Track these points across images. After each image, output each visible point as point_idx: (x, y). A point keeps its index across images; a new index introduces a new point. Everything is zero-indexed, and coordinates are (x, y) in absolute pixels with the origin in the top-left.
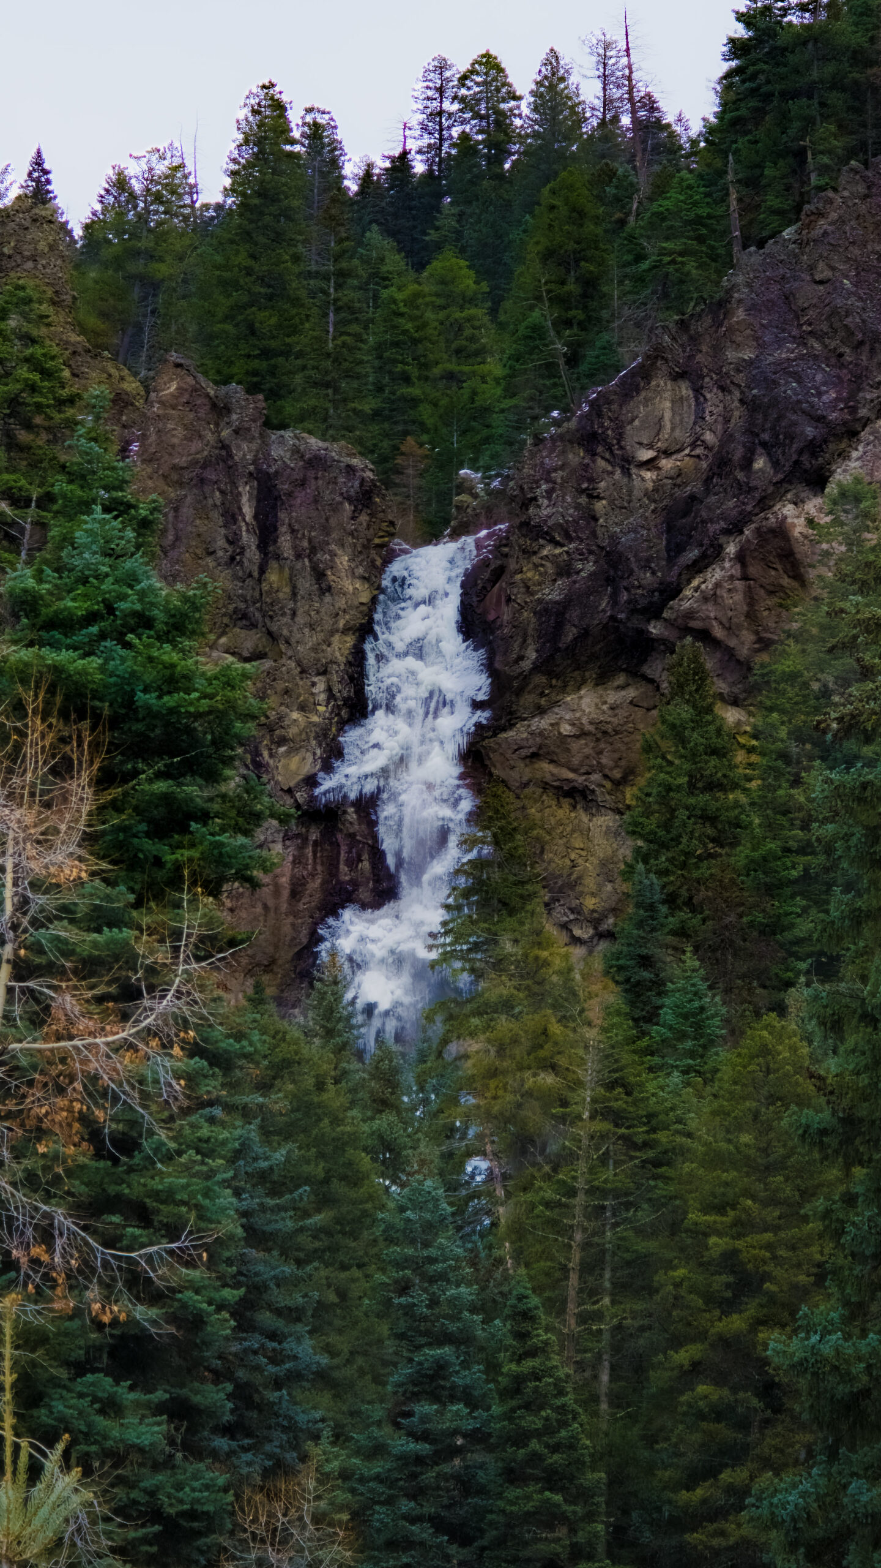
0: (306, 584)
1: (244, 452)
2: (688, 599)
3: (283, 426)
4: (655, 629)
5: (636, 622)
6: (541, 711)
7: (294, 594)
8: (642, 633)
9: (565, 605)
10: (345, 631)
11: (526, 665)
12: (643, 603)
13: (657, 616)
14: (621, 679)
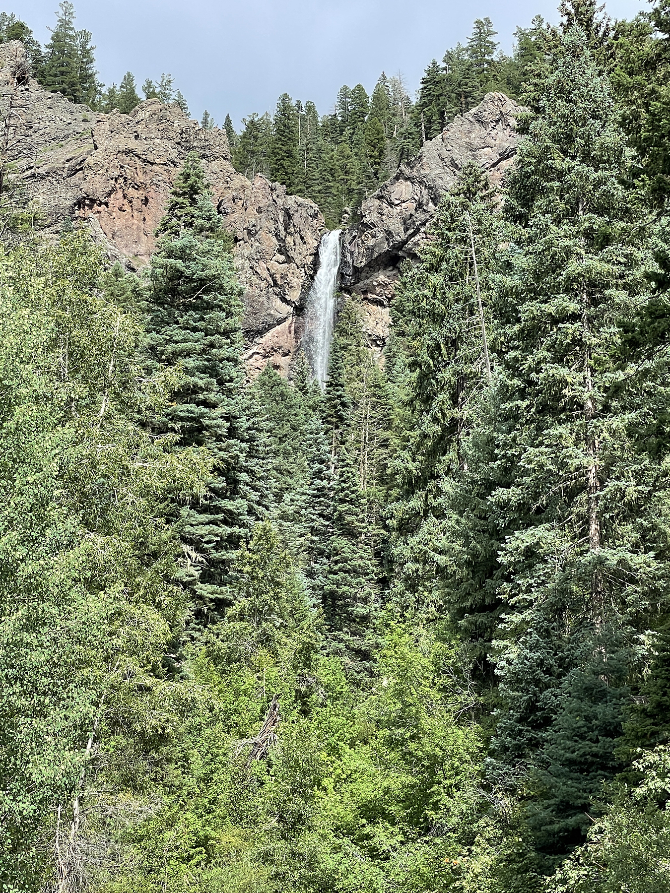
0: (298, 240)
1: (280, 202)
2: (410, 244)
3: (291, 194)
4: (400, 253)
5: (395, 252)
6: (367, 278)
7: (295, 244)
8: (396, 255)
9: (374, 246)
10: (311, 255)
11: (363, 264)
12: (397, 246)
13: (401, 249)
14: (391, 268)
